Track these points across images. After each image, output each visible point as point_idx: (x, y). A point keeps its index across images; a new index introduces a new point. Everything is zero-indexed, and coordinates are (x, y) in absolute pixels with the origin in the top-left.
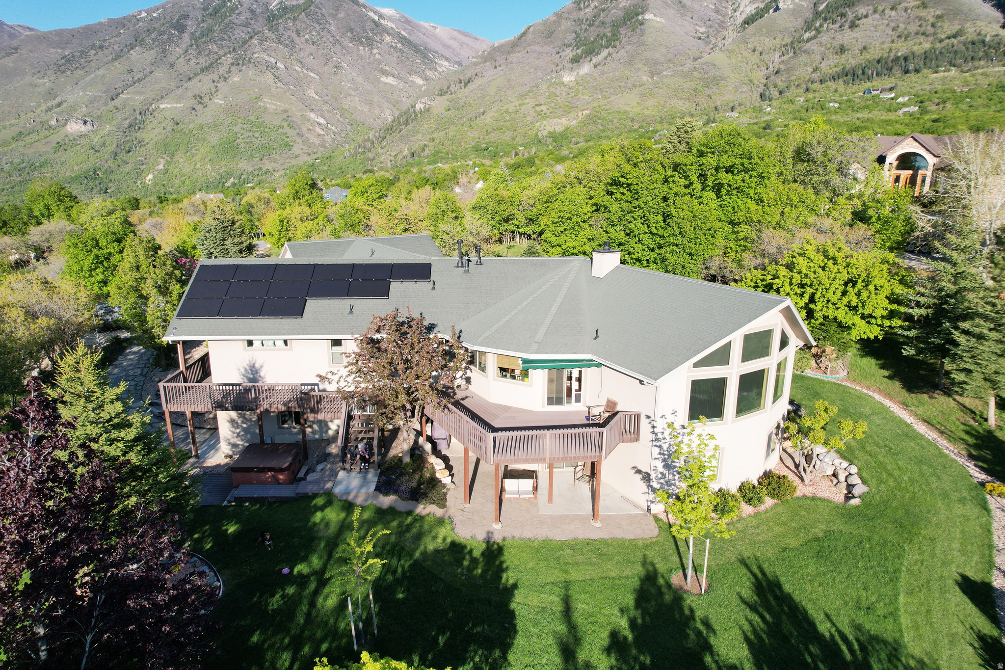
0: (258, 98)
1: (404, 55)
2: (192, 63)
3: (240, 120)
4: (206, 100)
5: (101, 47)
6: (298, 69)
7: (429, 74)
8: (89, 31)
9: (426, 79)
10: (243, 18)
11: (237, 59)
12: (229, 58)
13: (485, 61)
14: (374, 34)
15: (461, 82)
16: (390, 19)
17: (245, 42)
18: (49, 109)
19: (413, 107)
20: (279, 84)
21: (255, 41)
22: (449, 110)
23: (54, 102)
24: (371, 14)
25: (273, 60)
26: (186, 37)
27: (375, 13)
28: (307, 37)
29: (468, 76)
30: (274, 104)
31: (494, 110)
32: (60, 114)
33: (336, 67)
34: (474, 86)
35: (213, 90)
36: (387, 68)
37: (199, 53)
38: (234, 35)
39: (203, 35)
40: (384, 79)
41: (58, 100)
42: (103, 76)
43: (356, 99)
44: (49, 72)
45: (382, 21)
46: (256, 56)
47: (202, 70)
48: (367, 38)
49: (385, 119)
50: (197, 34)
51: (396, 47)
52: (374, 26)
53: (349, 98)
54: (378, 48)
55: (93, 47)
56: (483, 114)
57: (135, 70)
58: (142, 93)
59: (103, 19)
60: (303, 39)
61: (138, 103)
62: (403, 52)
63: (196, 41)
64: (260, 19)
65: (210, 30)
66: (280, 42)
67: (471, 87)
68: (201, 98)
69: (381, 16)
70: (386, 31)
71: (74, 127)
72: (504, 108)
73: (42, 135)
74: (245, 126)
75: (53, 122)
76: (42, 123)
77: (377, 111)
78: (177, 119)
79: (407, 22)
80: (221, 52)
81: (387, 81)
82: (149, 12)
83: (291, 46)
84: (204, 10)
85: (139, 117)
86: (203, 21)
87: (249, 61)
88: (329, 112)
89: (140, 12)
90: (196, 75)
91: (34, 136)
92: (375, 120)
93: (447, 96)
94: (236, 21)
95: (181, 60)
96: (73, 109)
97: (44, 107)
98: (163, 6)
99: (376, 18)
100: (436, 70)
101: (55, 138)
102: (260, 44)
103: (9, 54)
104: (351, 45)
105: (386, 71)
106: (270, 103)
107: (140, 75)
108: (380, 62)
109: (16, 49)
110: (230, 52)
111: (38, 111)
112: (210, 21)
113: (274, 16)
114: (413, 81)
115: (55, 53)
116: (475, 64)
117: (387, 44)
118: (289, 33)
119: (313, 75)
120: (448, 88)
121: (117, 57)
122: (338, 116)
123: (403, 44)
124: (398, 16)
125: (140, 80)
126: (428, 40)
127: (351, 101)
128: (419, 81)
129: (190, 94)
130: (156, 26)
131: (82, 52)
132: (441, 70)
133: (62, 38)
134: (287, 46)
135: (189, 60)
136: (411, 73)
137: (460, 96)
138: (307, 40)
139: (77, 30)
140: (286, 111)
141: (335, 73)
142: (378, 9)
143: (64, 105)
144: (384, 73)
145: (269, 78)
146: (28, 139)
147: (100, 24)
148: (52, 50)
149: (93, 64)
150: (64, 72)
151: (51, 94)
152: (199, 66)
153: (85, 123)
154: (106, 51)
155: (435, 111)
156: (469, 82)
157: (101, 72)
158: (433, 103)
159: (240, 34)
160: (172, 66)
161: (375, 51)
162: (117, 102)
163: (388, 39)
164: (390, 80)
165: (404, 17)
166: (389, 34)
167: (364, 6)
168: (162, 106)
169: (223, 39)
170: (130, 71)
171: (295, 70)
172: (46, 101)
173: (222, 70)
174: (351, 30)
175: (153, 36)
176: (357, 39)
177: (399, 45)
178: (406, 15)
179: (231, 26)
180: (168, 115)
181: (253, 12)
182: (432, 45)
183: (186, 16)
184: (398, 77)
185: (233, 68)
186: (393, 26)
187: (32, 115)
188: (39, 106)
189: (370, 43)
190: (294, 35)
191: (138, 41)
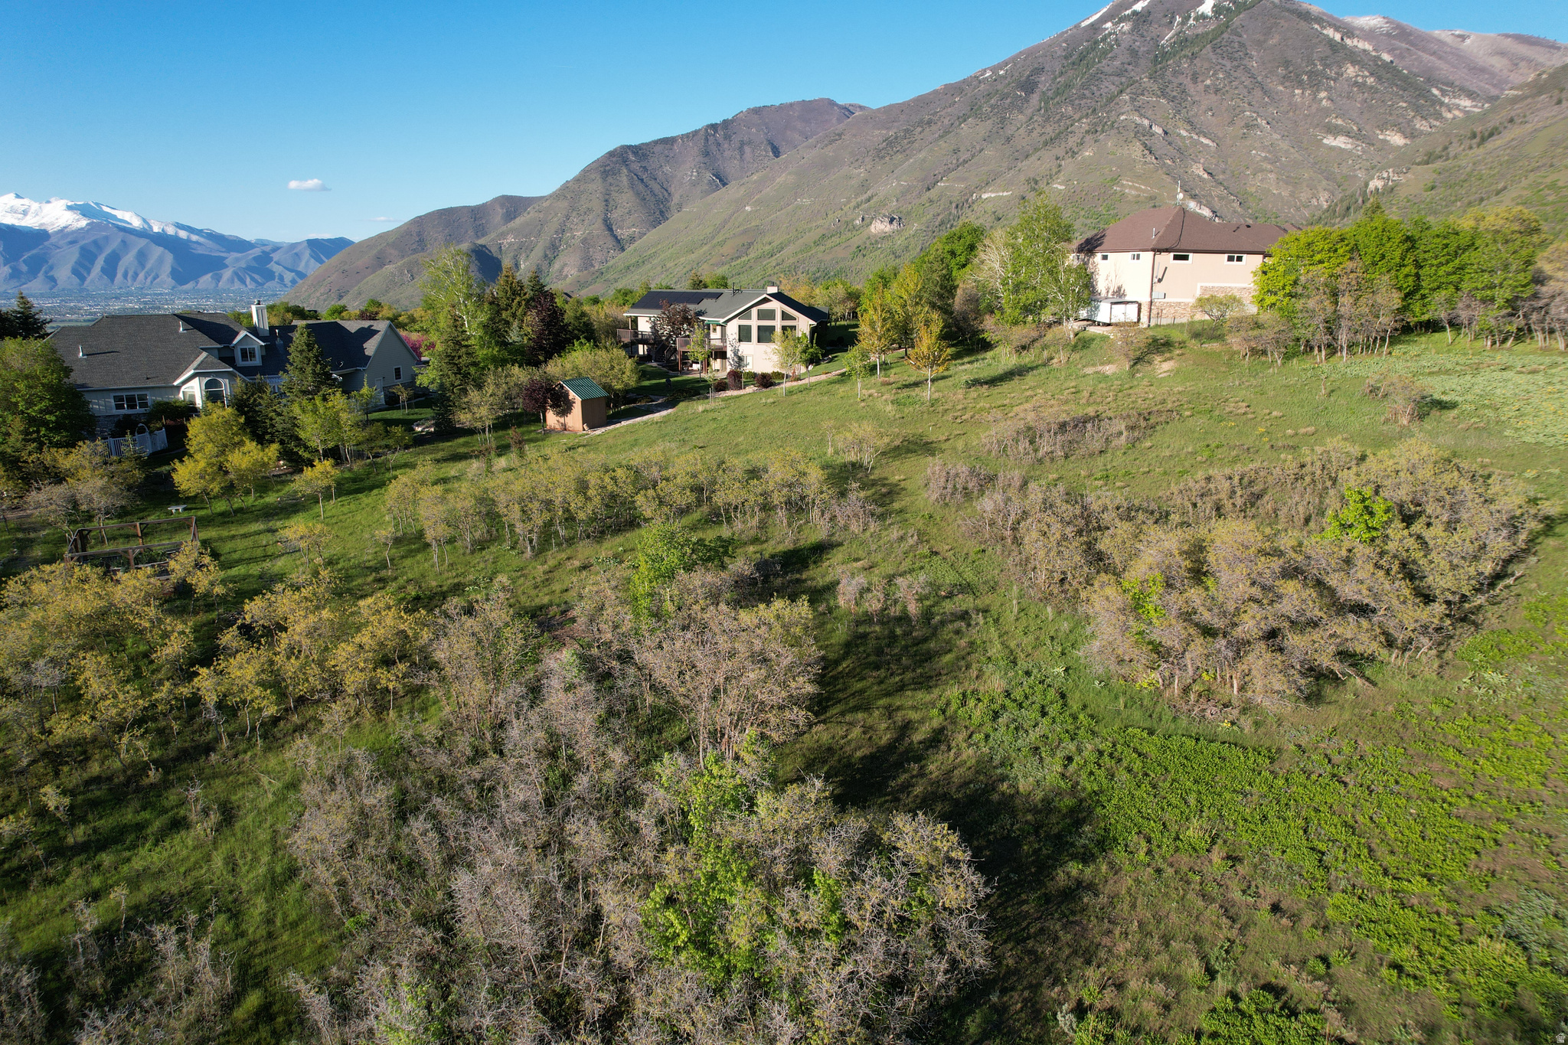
0: (1115, 180)
1: (1377, 96)
2: (1035, 134)
3: (1082, 213)
4: (1042, 185)
5: (929, 123)
6: (1184, 133)
7: (1421, 125)
8: (922, 102)
9: (1412, 134)
10: (1117, 63)
11: (1095, 124)
12: (1085, 124)
14: (1326, 66)
15: (1474, 136)
16: (1369, 34)
17: (1111, 100)
18: (858, 206)
19: (1367, 185)
20: (1151, 159)
21: (1125, 97)
22: (1433, 188)
23: (864, 197)
24: (1330, 32)
25: (1146, 122)
26: (1035, 98)
27: (1337, 29)
28: (1208, 82)
29: (1490, 125)
30: (1137, 189)
31: (1524, 183)
32: (866, 211)
33: (1247, 126)
34: (1498, 143)
35: (1054, 170)
36: (1340, 122)
37: (1047, 120)
38: (1099, 89)
39: (1057, 93)
40: (1329, 141)
41: (869, 193)
42: (924, 160)
43: (1272, 176)
44: (867, 160)
45: (1348, 42)
46: (1122, 118)
47: (1046, 144)
48: (1310, 74)
49: (1319, 206)
50: (1050, 94)
51: (1364, 84)
52: (1329, 52)
53: (1260, 176)
54: (1329, 89)
55: (921, 123)
56: (1498, 193)
57: (962, 149)
58: (964, 179)
60: (1201, 87)
61: (957, 193)
62: (1377, 91)
63: (1047, 103)
64: (1142, 62)
65: (1068, 86)
66: (1164, 95)
67: (1490, 145)
68: (1036, 182)
69: (1349, 32)
70: (1354, 57)
71: (880, 227)
72: (1548, 180)
73: (843, 237)
74: (1088, 221)
75: (858, 222)
76: (847, 223)
77: (1304, 197)
78: (1000, 213)
79: (1402, 33)
80: (1076, 117)
81: (1334, 144)
82: (994, 69)
83: (1179, 100)
84: (1066, 58)
85: (954, 211)
86: (1061, 74)
87: (1112, 126)
88: (1221, 198)
89: (985, 71)
90: (1036, 150)
91: (836, 240)
92: (1298, 209)
93: (1438, 165)
94: (1107, 69)
95: (1022, 131)
96: (883, 203)
97: (853, 204)
98: (1013, 60)
99: (1338, 37)
100: (1439, 116)
101: (857, 241)
102: (1133, 100)
103: (831, 142)
104: (1281, 88)
105: (1336, 126)
106: (1131, 187)
107: (967, 156)
108: (1326, 112)
109: (840, 135)
110: (1087, 116)
111: (846, 209)
112: (1070, 73)
113: (1165, 55)
114: (1385, 141)
115: (878, 135)
116: (1515, 100)
117: (1348, 79)
118: (1181, 79)
119: (1205, 141)
120: (1445, 148)
121: (947, 133)
122: (1236, 205)
123: (1379, 79)
124: (1386, 27)
125: (965, 162)
126: (1438, 63)
127: (1262, 180)
128: (1397, 139)
129: (1022, 178)
130: (1000, 87)
131: (907, 131)
132: (1449, 116)
133: (892, 113)
134: (1173, 99)
135: (1031, 131)
136: (1383, 128)
137: (1463, 163)
138: (1208, 87)
139: (906, 104)
140: (1152, 198)
141: (1244, 137)
142: (1348, 19)
143: (875, 199)
144: (1335, 131)
145: (1136, 150)
146: (829, 243)
147: (935, 92)
148: (877, 132)
149: (916, 145)
150: (883, 157)
151: (864, 186)
152: (1043, 138)
153: (892, 221)
154: (934, 128)
155: (1402, 193)
156: (1491, 135)
157: (921, 156)
158: (1402, 179)
159: (1108, 87)
160: (1008, 140)
161: (1323, 94)
162: (933, 193)
163: (1351, 71)
164: (1341, 142)
165: (1399, 26)
166: (1354, 63)
167: (1319, 20)
168: (985, 196)
169: (1083, 97)
170: (956, 151)
171: (1179, 135)
172: (857, 196)
173: (1072, 141)
174: (1287, 63)
175: (992, 101)
176: (1293, 79)
177: (1370, 81)
178: (1404, 23)
179: (1097, 78)
180: (989, 207)
181: (1133, 53)
182: (1446, 70)
183: (1040, 70)
184: (1358, 136)
185: (1088, 138)
186: (1368, 47)
187: (839, 213)
188: (849, 202)
189: (1316, 81)
190: (1187, 82)
191: (974, 110)
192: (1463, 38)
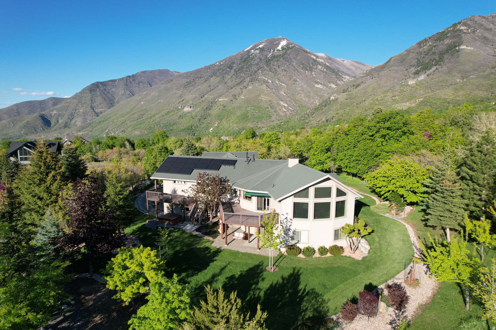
0: (259, 95)
1: (327, 74)
2: (233, 82)
3: (250, 105)
4: (237, 97)
5: (200, 77)
6: (277, 82)
7: (339, 82)
8: (198, 71)
9: (337, 85)
10: (256, 62)
11: (252, 79)
12: (249, 79)
13: (367, 76)
14: (313, 65)
15: (354, 86)
16: (322, 58)
17: (256, 72)
18: (179, 102)
19: (329, 98)
20: (268, 89)
21: (260, 71)
22: (347, 99)
23: (181, 100)
24: (313, 56)
25: (267, 79)
26: (232, 71)
27: (315, 56)
28: (283, 68)
29: (358, 83)
30: (266, 98)
31: (370, 99)
32: (182, 104)
33: (294, 81)
34: (361, 88)
35: (241, 92)
36: (318, 81)
37: (237, 77)
38: (251, 69)
39: (239, 70)
40: (316, 86)
41: (183, 99)
42: (200, 89)
43: (303, 95)
44: (181, 88)
45: (318, 59)
46: (260, 77)
47: (237, 84)
48: (310, 67)
49: (316, 104)
50: (237, 70)
51: (323, 71)
52: (313, 62)
53: (299, 95)
54: (315, 72)
55: (198, 77)
56: (364, 101)
57: (211, 86)
58: (213, 95)
59: (203, 66)
60: (281, 69)
61: (211, 99)
62: (327, 73)
63: (236, 72)
64: (263, 62)
65: (242, 68)
66: (271, 71)
67: (359, 88)
68: (235, 96)
69: (317, 57)
70: (319, 63)
71: (187, 109)
72: (376, 98)
73: (175, 112)
74: (252, 108)
75: (180, 107)
76: (176, 108)
77: (312, 101)
78: (225, 105)
79: (330, 59)
80: (246, 77)
81: (318, 86)
82: (219, 62)
83: (275, 72)
84: (241, 60)
85: (210, 105)
86: (240, 64)
87: (257, 80)
88: (289, 101)
89: (216, 63)
90: (234, 86)
91: (173, 113)
92: (311, 104)
93: (347, 93)
94: (253, 63)
95: (229, 80)
96: (187, 102)
97: (178, 102)
98: (225, 59)
99: (315, 58)
100: (342, 81)
101: (180, 113)
102: (262, 72)
103: (169, 82)
104: (302, 71)
105: (318, 82)
106: (264, 98)
107: (213, 88)
108: (315, 78)
109: (172, 80)
110: (249, 76)
111: (175, 103)
112: (243, 64)
113: (269, 60)
114: (330, 86)
115: (184, 81)
116: (362, 77)
117: (319, 69)
118: (275, 67)
119: (283, 85)
120: (347, 89)
121: (206, 81)
122: (294, 103)
123: (327, 69)
124: (325, 57)
125: (213, 89)
126: (340, 67)
127: (300, 96)
128: (333, 86)
129: (231, 95)
130: (222, 67)
131: (194, 80)
132: (345, 80)
133: (188, 75)
134: (273, 72)
135: (232, 81)
136: (330, 82)
137: (353, 93)
138: (282, 69)
139: (193, 72)
140: (270, 101)
141: (294, 84)
142: (316, 54)
143: (185, 100)
144: (317, 83)
145: (264, 87)
146: (171, 114)
147: (202, 68)
148: (184, 80)
149: (197, 84)
150: (186, 88)
151: (181, 96)
152: (236, 83)
153: (191, 107)
154: (202, 79)
155: (340, 100)
156: (358, 86)
157: (199, 87)
158: (339, 97)
159: (254, 68)
160: (226, 83)
161: (313, 73)
162: (203, 99)
163: (320, 67)
164: (319, 86)
165: (328, 57)
166: (320, 65)
167: (310, 53)
168: (220, 100)
169: (247, 71)
170: (210, 86)
171: (276, 83)
172: (179, 99)
173: (245, 84)
174: (303, 64)
175: (220, 71)
176: (305, 68)
177: (325, 70)
178: (330, 56)
179: (251, 65)
180: (222, 103)
181: (260, 59)
182: (342, 69)
183: (233, 63)
184: (323, 85)
185: (250, 83)
186: (323, 61)
187: (173, 105)
188: (176, 101)
189: (311, 70)
190: (277, 68)
191: (214, 74)
192: (344, 61)
